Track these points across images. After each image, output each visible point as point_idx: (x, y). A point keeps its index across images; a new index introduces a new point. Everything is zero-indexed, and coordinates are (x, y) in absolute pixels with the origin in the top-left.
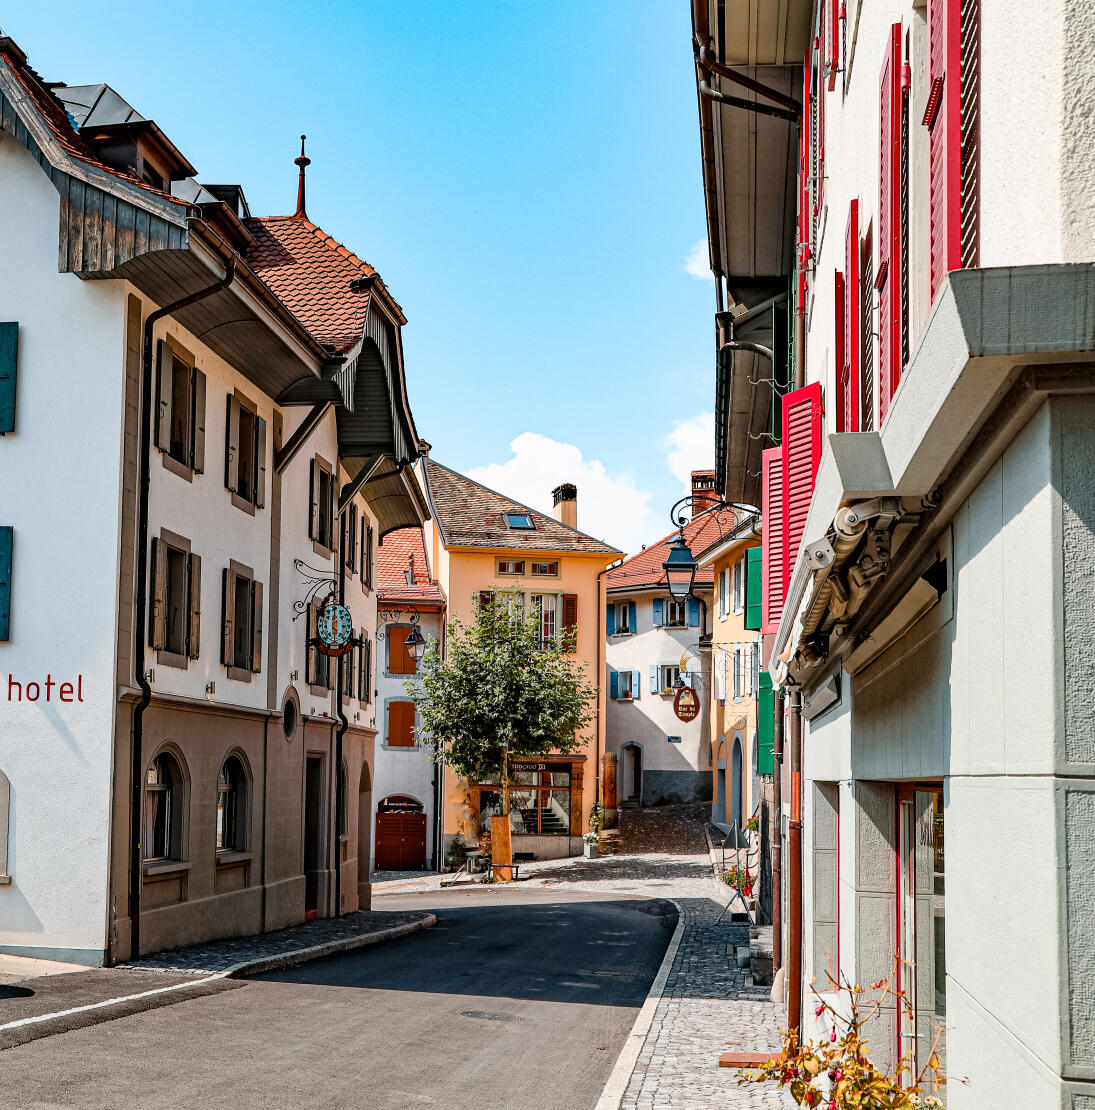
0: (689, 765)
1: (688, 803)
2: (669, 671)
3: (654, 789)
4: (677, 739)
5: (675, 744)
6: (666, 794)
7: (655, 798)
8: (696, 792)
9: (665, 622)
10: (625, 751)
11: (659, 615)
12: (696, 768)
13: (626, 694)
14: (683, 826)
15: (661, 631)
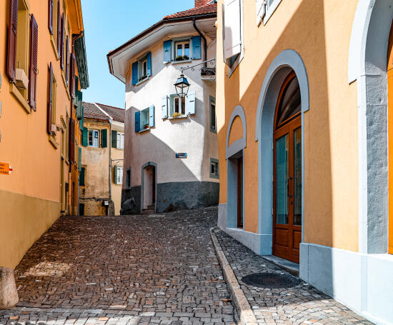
0: (194, 176)
1: (192, 209)
2: (177, 101)
3: (165, 198)
4: (184, 155)
5: (182, 159)
6: (174, 202)
7: (166, 206)
8: (199, 199)
9: (173, 58)
10: (145, 170)
11: (168, 53)
12: (199, 179)
13: (146, 126)
14: (184, 231)
15: (170, 67)
